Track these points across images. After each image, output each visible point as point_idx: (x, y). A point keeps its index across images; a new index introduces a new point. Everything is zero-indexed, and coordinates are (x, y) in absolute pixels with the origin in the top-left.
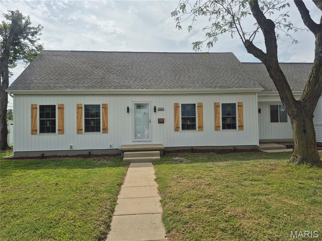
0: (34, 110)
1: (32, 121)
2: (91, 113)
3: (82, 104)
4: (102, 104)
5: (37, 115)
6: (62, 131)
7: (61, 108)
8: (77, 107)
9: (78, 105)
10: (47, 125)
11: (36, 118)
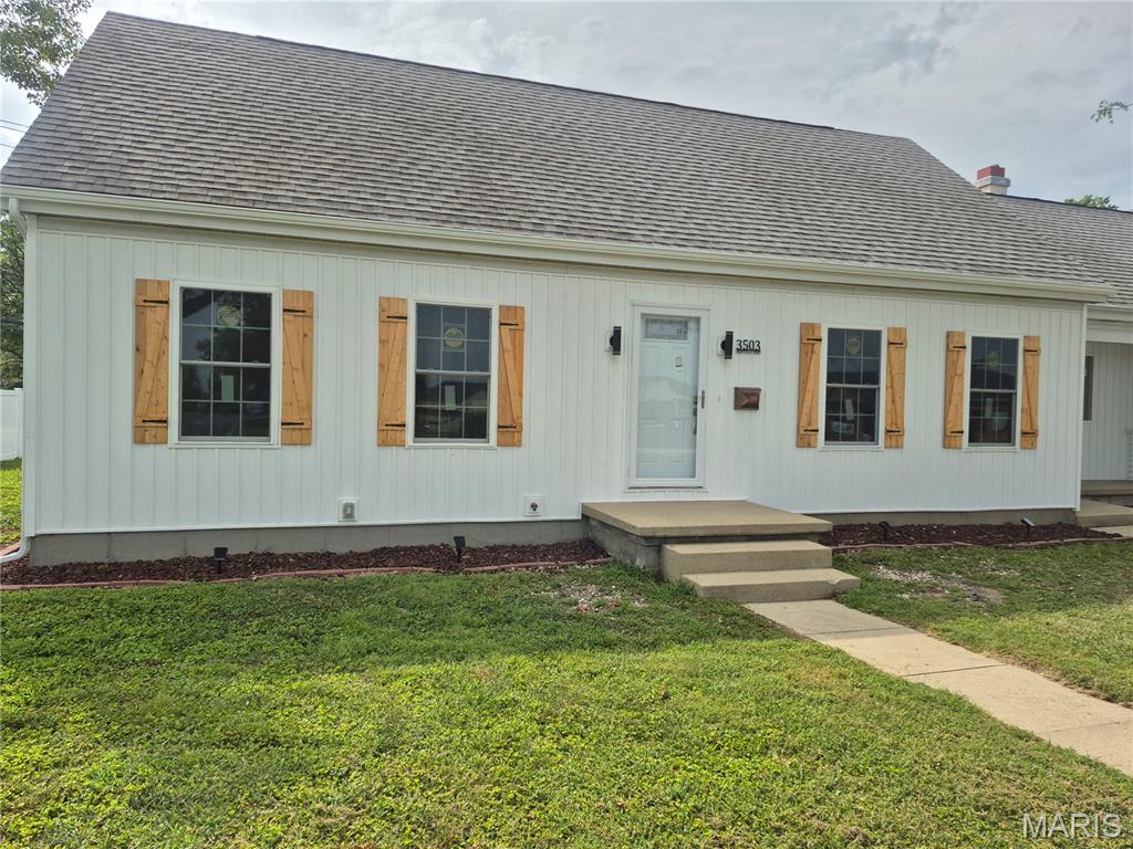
0: (149, 315)
1: (139, 373)
2: (445, 345)
3: (404, 301)
4: (501, 307)
5: (167, 338)
6: (299, 430)
7: (300, 310)
8: (382, 310)
9: (384, 304)
10: (218, 395)
11: (162, 353)
